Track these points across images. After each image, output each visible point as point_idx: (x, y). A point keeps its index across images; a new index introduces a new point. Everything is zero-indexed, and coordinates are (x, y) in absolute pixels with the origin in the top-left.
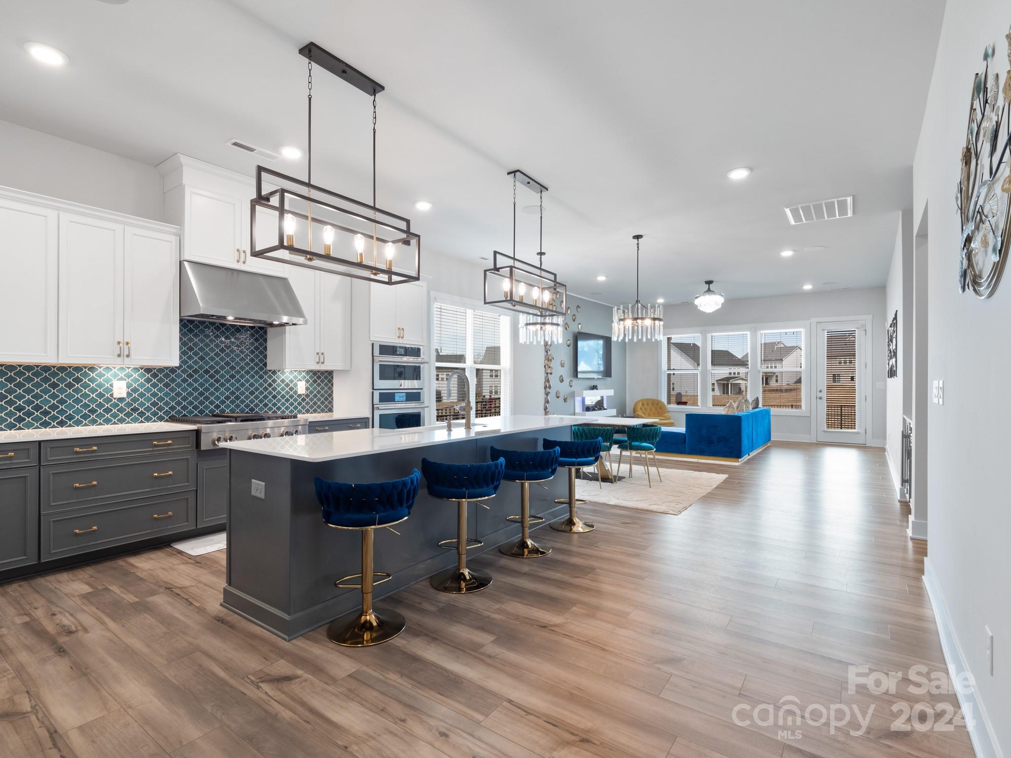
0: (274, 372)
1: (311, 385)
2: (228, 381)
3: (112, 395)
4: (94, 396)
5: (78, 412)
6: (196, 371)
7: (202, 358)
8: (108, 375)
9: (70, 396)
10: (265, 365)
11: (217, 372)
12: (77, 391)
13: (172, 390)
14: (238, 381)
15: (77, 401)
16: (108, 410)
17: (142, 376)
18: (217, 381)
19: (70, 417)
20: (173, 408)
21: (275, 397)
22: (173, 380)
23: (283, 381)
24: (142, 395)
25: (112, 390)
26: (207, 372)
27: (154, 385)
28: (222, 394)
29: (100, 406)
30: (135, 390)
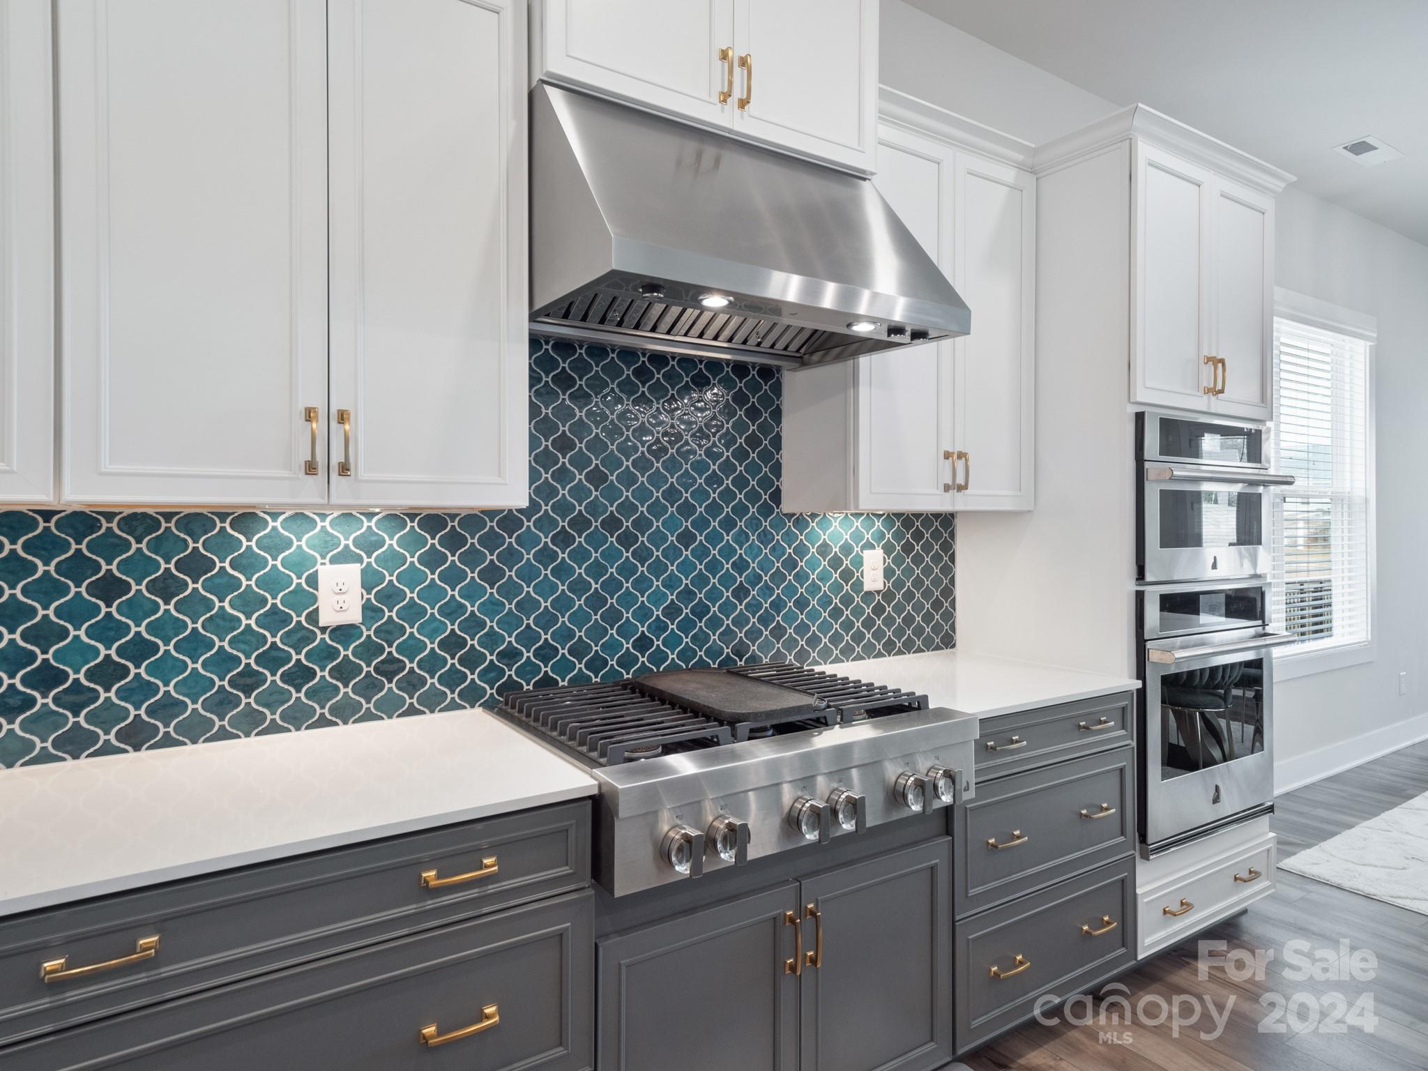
0: (800, 522)
1: (898, 561)
2: (672, 553)
3: (313, 617)
4: (252, 622)
5: (195, 685)
6: (580, 524)
7: (597, 478)
8: (303, 543)
9: (165, 628)
10: (777, 496)
11: (642, 524)
12: (194, 605)
13: (510, 590)
14: (701, 553)
15: (194, 645)
16: (300, 676)
17: (412, 542)
18: (642, 555)
19: (167, 708)
20: (510, 655)
21: (801, 604)
22: (511, 556)
23: (824, 549)
24: (412, 613)
25: (314, 599)
26: (612, 524)
27: (453, 577)
28: (657, 598)
29: (273, 659)
30: (390, 596)
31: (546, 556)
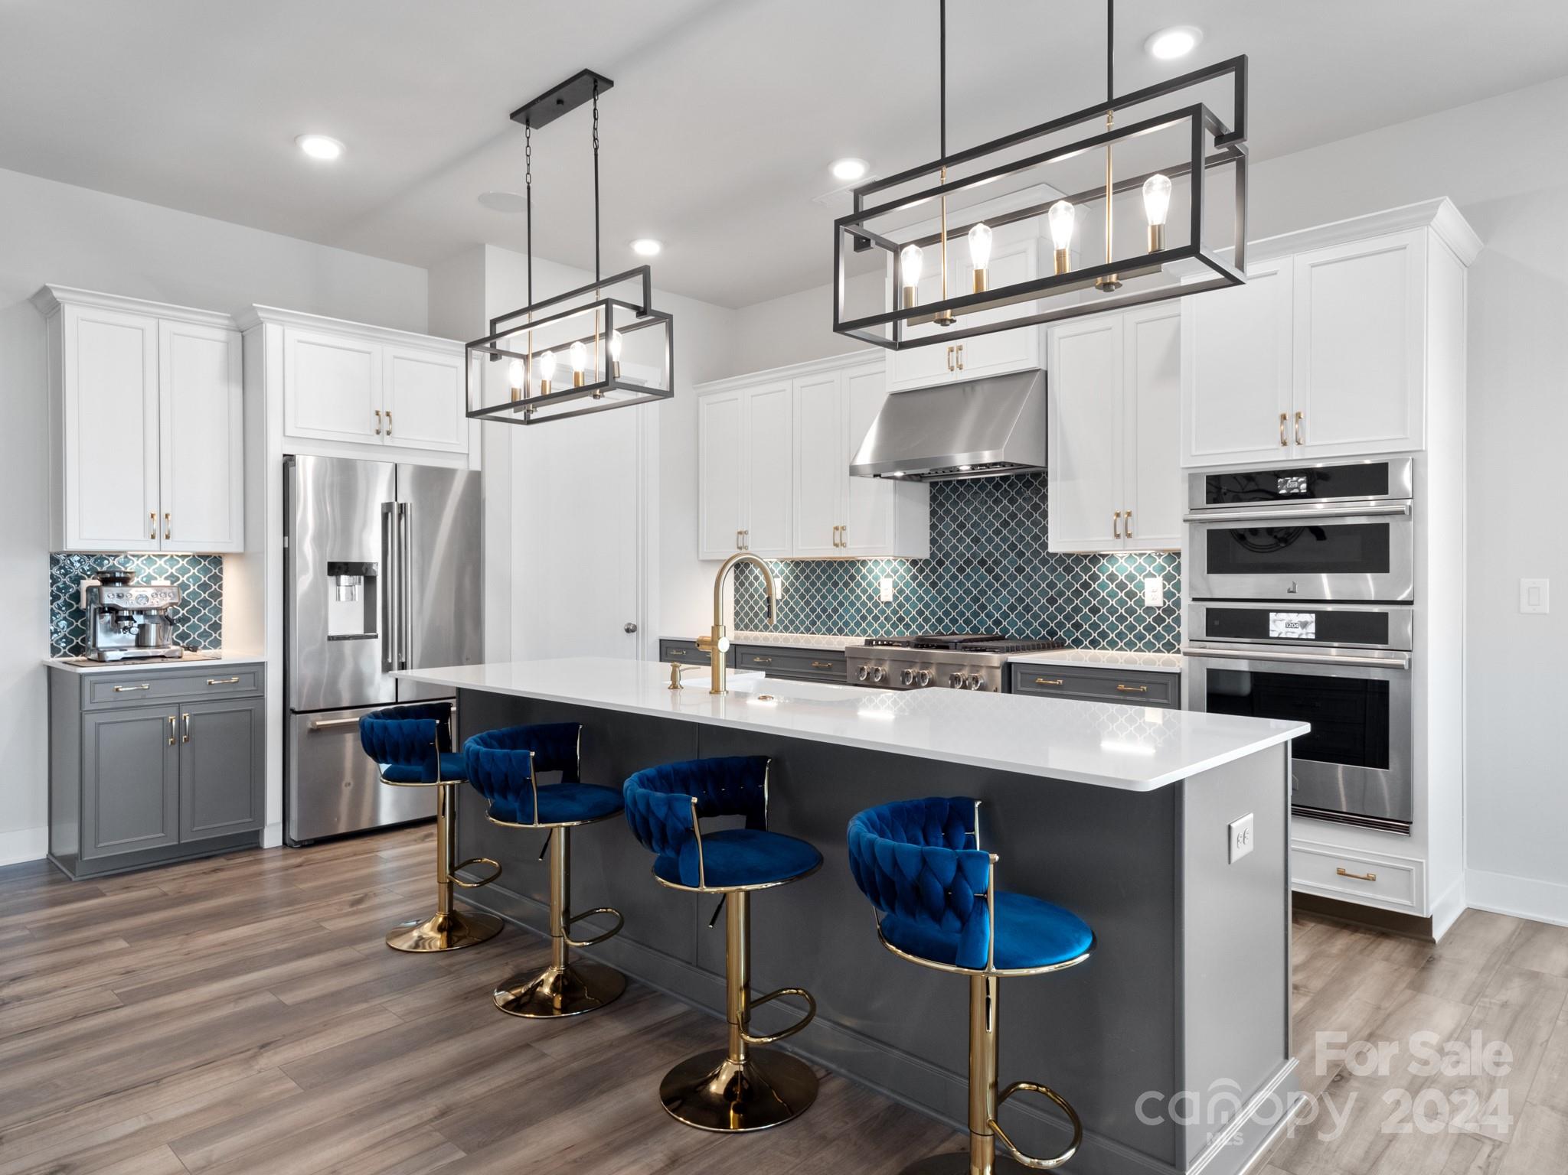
0: (1094, 560)
2: (1013, 578)
3: (879, 598)
4: (865, 598)
7: (976, 540)
8: (877, 571)
9: (846, 598)
11: (997, 562)
12: (852, 591)
13: (939, 592)
15: (852, 604)
17: (908, 571)
18: (997, 578)
20: (940, 620)
21: (1094, 610)
23: (1112, 577)
24: (907, 599)
25: (880, 591)
26: (982, 562)
27: (921, 585)
28: (1005, 600)
29: (870, 611)
30: (901, 592)
31: (954, 577)
